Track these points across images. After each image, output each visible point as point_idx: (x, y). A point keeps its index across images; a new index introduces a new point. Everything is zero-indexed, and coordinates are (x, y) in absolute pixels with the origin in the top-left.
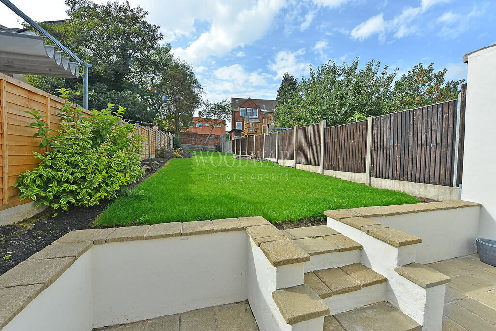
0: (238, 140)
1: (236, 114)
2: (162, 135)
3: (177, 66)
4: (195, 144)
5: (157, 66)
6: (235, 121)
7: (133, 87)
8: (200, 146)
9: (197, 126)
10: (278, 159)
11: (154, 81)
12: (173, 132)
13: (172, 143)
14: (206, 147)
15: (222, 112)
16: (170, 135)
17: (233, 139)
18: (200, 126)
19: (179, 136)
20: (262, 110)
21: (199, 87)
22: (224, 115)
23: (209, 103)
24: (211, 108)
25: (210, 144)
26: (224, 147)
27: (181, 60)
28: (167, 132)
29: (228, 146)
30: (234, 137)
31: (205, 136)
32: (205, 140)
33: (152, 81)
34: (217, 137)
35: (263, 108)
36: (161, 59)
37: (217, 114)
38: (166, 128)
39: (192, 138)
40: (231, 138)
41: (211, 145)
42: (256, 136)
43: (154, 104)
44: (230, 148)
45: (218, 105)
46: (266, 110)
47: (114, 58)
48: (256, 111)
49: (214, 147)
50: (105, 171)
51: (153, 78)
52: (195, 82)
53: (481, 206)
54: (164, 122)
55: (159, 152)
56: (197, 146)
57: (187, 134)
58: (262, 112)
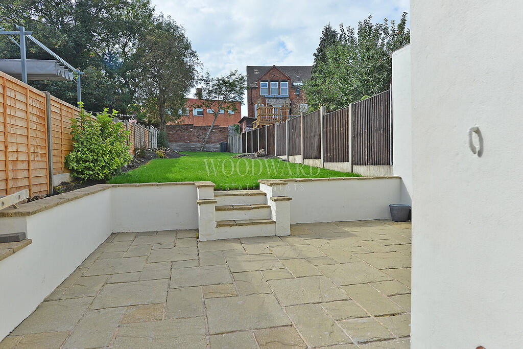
0: (249, 133)
1: (254, 92)
2: (142, 130)
3: (159, 27)
4: (190, 142)
5: (131, 29)
6: (252, 103)
7: (98, 62)
8: (198, 145)
9: (195, 112)
10: (289, 156)
11: (127, 49)
12: (156, 125)
13: (156, 142)
14: (207, 145)
15: (230, 91)
16: (152, 129)
17: (244, 131)
18: (199, 113)
19: (165, 130)
20: (295, 84)
21: (193, 54)
22: (233, 96)
23: (210, 78)
24: (214, 85)
25: (213, 140)
26: (232, 145)
27: (165, 17)
28: (147, 125)
29: (237, 142)
30: (246, 129)
31: (204, 129)
32: (206, 134)
33: (124, 50)
34: (224, 130)
35: (297, 81)
36: (136, 17)
37: (223, 94)
38: (146, 120)
39: (186, 133)
40: (241, 130)
41: (214, 142)
42: (267, 127)
43: (127, 83)
44: (240, 145)
45: (223, 81)
46: (301, 84)
47: (69, 20)
48: (285, 86)
49: (218, 146)
50: (108, 155)
51: (125, 46)
52: (188, 47)
53: (400, 178)
54: (143, 111)
55: (138, 152)
56: (193, 145)
57: (178, 126)
58: (295, 86)
